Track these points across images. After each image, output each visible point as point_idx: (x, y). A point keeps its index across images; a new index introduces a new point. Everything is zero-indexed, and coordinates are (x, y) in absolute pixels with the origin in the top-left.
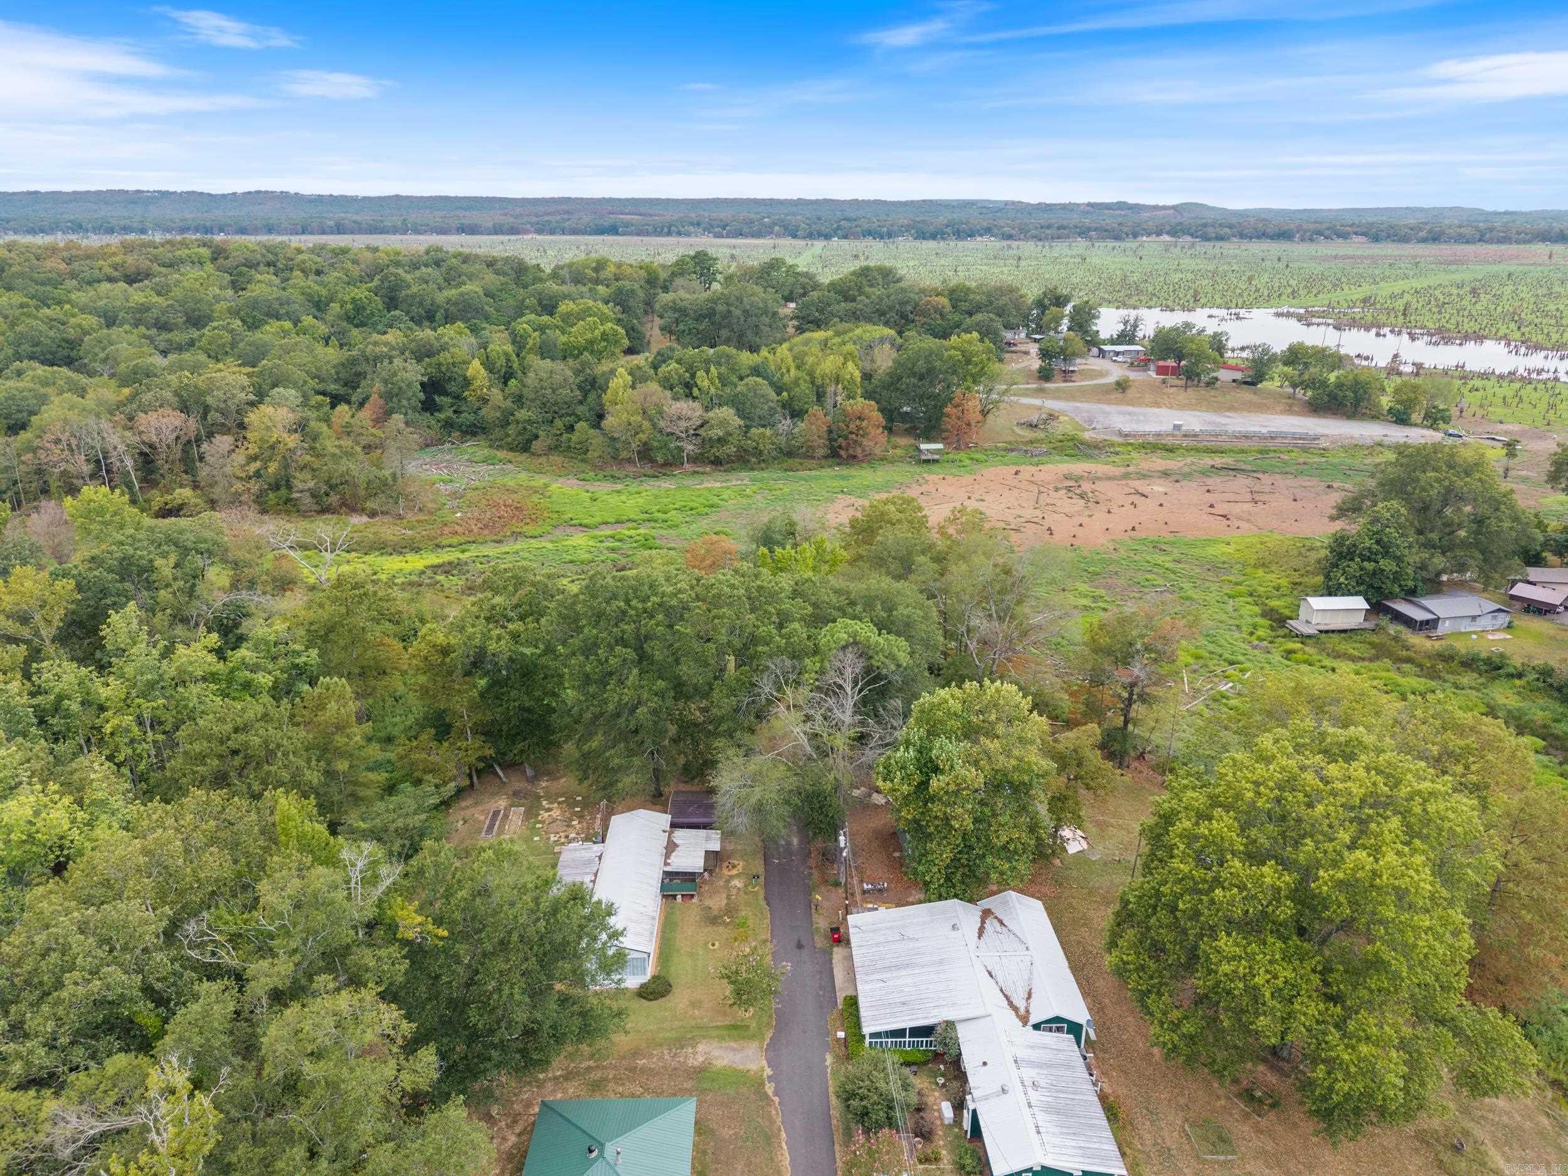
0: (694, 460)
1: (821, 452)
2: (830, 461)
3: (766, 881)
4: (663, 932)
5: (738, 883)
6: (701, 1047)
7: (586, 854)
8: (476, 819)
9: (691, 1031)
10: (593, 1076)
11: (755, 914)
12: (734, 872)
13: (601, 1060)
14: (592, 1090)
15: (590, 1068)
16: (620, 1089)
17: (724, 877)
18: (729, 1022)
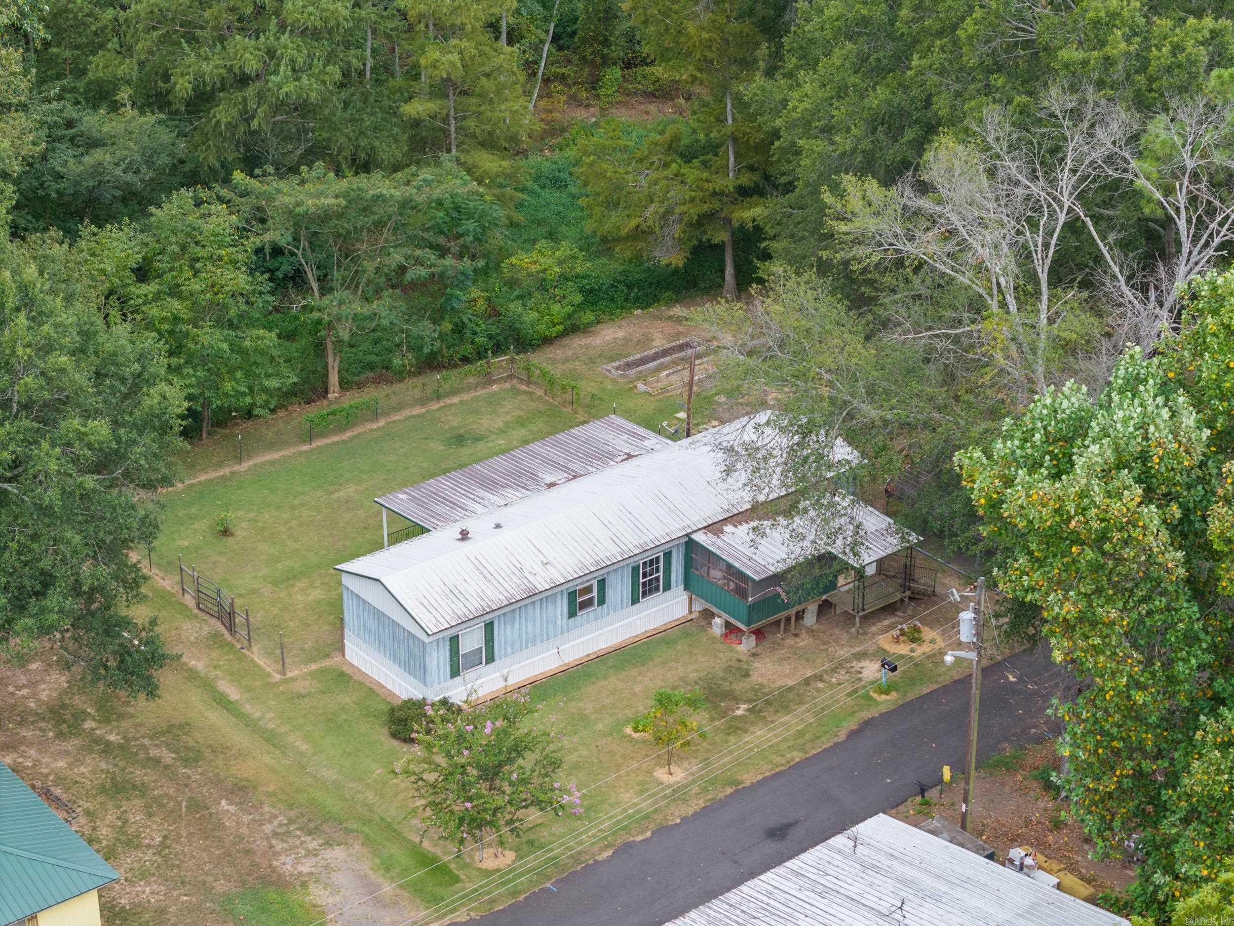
3: (922, 698)
4: (601, 658)
5: (871, 670)
6: (337, 854)
7: (622, 444)
8: (646, 341)
9: (367, 822)
10: (138, 774)
11: (800, 733)
12: (903, 649)
13: (187, 762)
14: (102, 789)
15: (157, 761)
16: (136, 817)
17: (869, 646)
18: (445, 853)
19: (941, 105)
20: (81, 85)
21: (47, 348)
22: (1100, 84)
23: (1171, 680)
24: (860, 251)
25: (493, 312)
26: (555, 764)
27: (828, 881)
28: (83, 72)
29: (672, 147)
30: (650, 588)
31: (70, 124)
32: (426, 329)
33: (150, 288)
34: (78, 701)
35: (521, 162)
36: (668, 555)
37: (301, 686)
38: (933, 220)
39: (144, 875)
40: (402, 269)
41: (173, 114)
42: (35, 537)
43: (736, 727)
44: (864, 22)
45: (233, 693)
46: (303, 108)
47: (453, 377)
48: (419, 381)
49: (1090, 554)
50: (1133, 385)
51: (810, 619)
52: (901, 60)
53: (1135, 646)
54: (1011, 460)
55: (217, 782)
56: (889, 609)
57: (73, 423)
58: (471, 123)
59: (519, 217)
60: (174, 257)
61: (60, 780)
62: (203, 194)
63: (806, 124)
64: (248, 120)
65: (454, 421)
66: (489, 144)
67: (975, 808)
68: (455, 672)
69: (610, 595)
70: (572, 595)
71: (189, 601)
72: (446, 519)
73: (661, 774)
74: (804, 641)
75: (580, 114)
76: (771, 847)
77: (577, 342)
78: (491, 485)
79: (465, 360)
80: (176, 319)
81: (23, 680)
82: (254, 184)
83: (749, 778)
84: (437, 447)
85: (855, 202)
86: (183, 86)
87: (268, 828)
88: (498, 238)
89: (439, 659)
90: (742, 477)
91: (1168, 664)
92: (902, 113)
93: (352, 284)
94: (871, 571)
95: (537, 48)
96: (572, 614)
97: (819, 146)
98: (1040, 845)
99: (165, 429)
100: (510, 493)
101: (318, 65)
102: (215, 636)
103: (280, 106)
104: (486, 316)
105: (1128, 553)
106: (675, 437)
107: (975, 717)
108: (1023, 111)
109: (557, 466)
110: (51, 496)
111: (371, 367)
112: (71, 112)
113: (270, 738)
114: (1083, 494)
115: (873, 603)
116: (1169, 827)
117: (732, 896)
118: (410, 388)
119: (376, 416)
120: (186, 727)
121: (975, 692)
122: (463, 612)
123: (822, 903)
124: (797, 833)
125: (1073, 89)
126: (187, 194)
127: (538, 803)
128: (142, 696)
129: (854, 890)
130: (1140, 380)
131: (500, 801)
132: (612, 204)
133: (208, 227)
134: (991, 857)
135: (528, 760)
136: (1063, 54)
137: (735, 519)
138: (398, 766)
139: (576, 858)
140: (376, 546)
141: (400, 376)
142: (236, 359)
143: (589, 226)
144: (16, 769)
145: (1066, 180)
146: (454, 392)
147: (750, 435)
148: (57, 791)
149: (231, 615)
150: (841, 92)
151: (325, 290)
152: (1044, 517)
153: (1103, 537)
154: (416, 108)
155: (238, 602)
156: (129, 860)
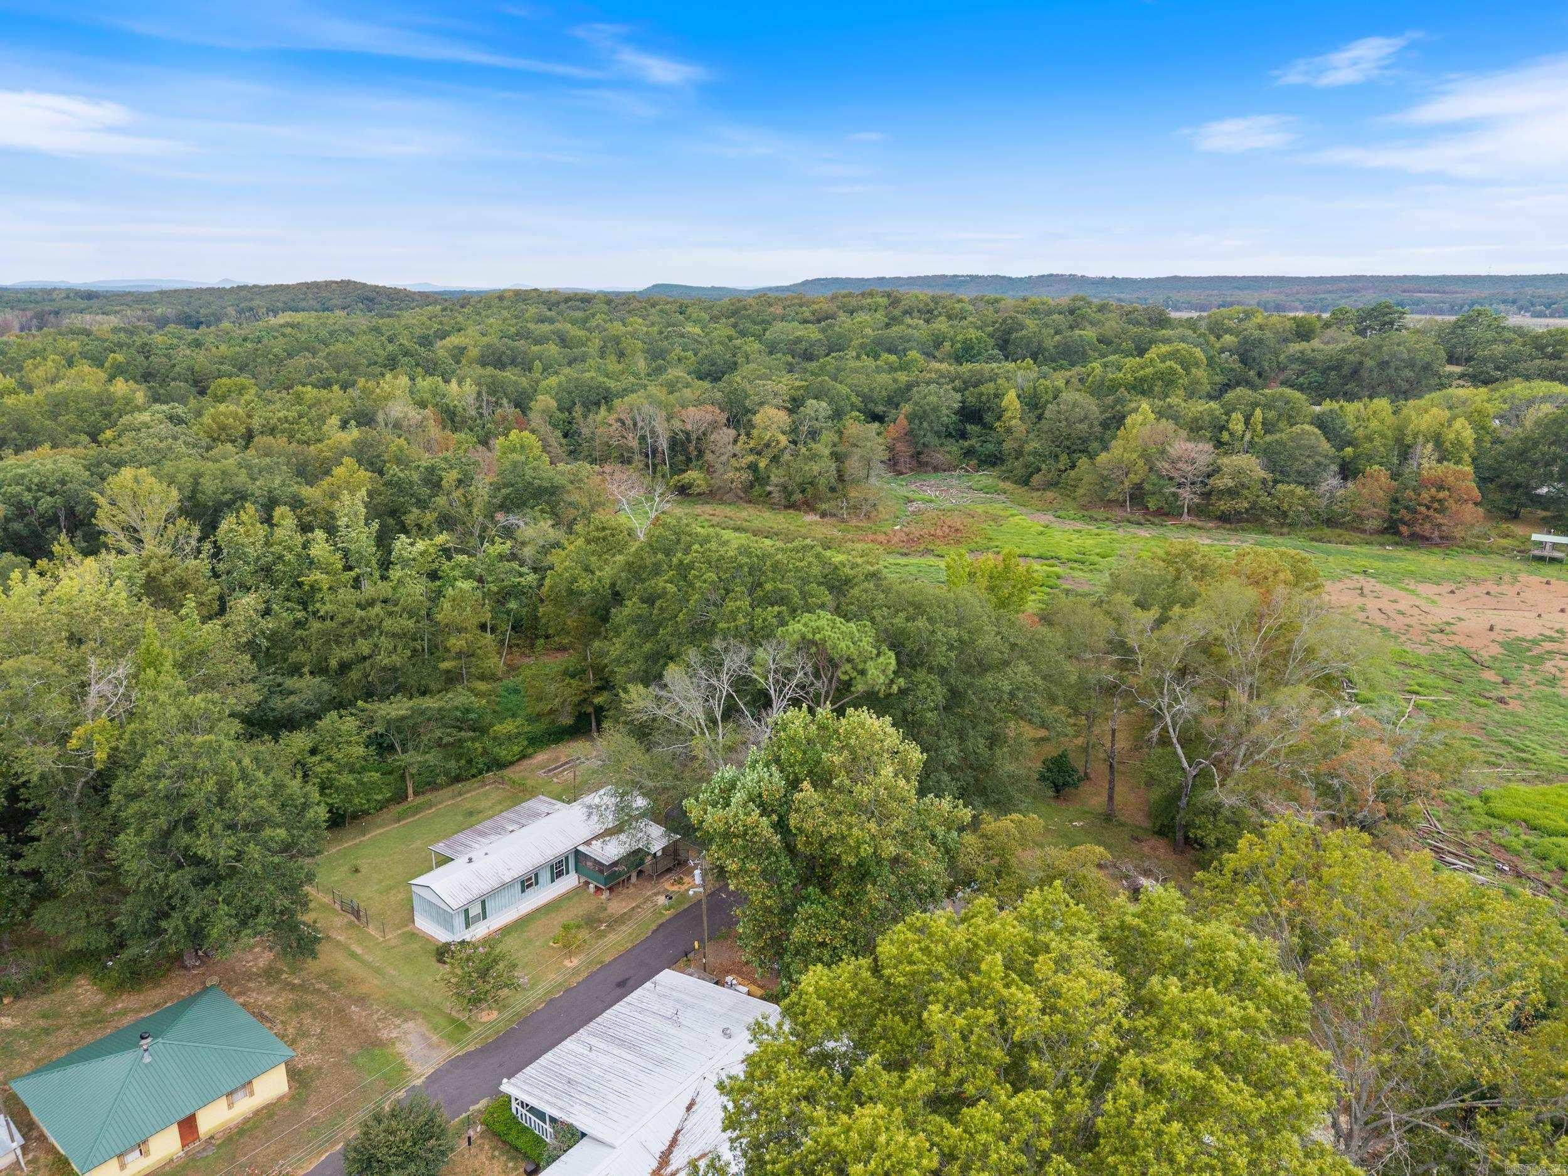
0: (1198, 511)
1: (1372, 524)
2: (1388, 537)
3: (685, 910)
4: (538, 910)
5: (662, 900)
6: (410, 1025)
7: (544, 808)
8: (557, 759)
9: (425, 1006)
10: (309, 998)
11: (630, 934)
12: (675, 888)
13: (335, 989)
14: (290, 1009)
15: (319, 990)
16: (308, 1021)
17: (659, 888)
18: (463, 1017)
19: (673, 650)
20: (285, 666)
21: (255, 797)
22: (735, 637)
23: (782, 892)
24: (638, 716)
25: (485, 752)
26: (515, 966)
27: (644, 1006)
28: (286, 660)
29: (565, 672)
30: (560, 874)
31: (279, 685)
32: (452, 764)
33: (318, 758)
34: (278, 965)
35: (499, 683)
36: (567, 858)
37: (393, 943)
38: (668, 700)
39: (311, 1051)
40: (441, 738)
41: (330, 677)
42: (251, 889)
43: (602, 935)
44: (639, 616)
45: (359, 951)
46: (394, 669)
47: (467, 784)
48: (450, 789)
49: (741, 842)
50: (753, 767)
51: (634, 880)
52: (655, 632)
53: (765, 879)
54: (706, 802)
55: (350, 997)
56: (669, 870)
57: (268, 832)
58: (473, 670)
59: (497, 708)
60: (329, 743)
61: (268, 1007)
62: (343, 712)
63: (618, 660)
64: (367, 677)
65: (468, 805)
66: (482, 678)
67: (710, 959)
68: (467, 926)
69: (540, 880)
70: (522, 882)
71: (337, 906)
72: (460, 852)
73: (567, 963)
74: (632, 890)
75: (526, 660)
76: (619, 991)
77: (526, 763)
78: (483, 834)
79: (474, 776)
80: (330, 772)
81: (251, 957)
82: (368, 706)
83: (607, 960)
84: (460, 818)
85: (634, 695)
86: (333, 663)
87: (375, 1017)
88: (488, 718)
89: (459, 921)
90: (595, 818)
91: (780, 886)
92: (658, 653)
93: (416, 748)
94: (659, 854)
95: (504, 633)
96: (523, 891)
97: (624, 670)
98: (739, 973)
99: (317, 827)
100: (493, 838)
101: (399, 650)
102: (351, 923)
103: (384, 669)
104: (482, 755)
105: (756, 839)
106: (569, 802)
107: (705, 918)
108: (706, 649)
109: (514, 822)
110: (257, 868)
111: (429, 783)
112: (279, 679)
113: (377, 971)
114: (736, 815)
115: (661, 868)
116: (787, 959)
117: (598, 1019)
118: (446, 792)
119: (431, 807)
120: (334, 971)
121: (704, 906)
122: (470, 897)
123: (640, 1016)
124: (630, 983)
125: (725, 639)
126: (334, 713)
127: (507, 986)
128: (309, 960)
129: (655, 1009)
130: (757, 761)
131: (488, 987)
132: (540, 699)
133: (344, 728)
134: (717, 983)
135: (501, 966)
136: (720, 625)
137: (596, 838)
138: (438, 978)
139: (527, 1010)
140: (431, 869)
141: (439, 787)
142: (360, 788)
143: (529, 710)
144: (244, 1005)
145: (725, 678)
146: (468, 791)
147: (597, 800)
148: (267, 1013)
149: (358, 911)
150: (632, 646)
151: (404, 751)
152: (721, 827)
153: (746, 834)
154: (446, 665)
155: (362, 905)
156: (302, 1044)
